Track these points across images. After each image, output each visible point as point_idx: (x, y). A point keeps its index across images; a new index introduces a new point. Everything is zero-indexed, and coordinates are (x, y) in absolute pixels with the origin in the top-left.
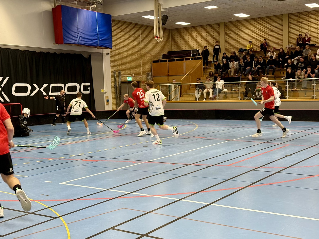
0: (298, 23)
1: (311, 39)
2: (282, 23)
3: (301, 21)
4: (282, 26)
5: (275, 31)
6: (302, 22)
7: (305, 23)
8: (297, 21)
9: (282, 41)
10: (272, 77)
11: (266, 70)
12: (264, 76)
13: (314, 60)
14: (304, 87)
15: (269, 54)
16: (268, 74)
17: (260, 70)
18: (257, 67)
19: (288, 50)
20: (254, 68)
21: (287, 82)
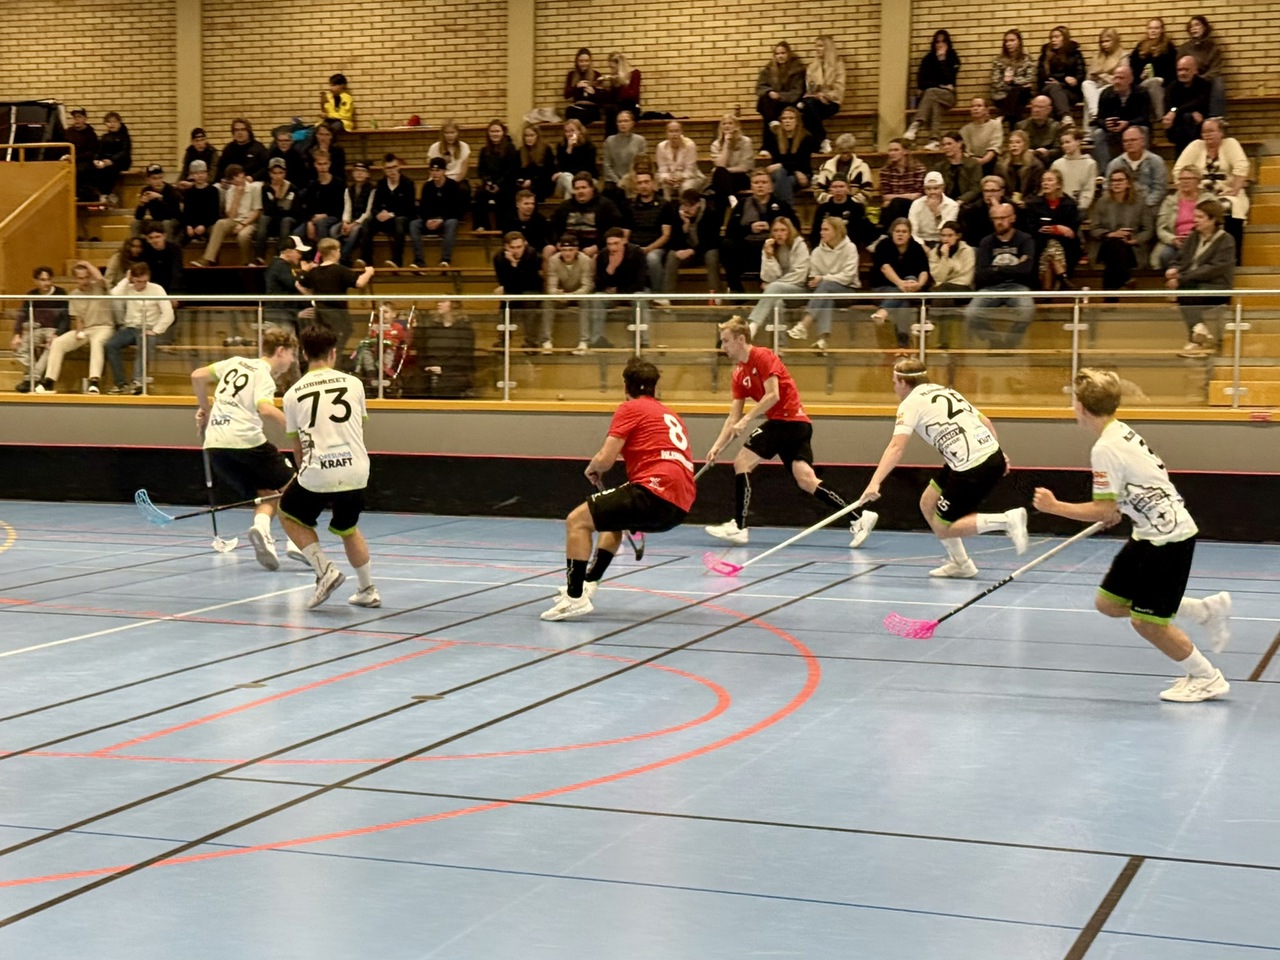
1: (643, 82)
4: (502, 6)
5: (466, 30)
9: (502, 86)
10: (443, 278)
11: (408, 239)
12: (396, 269)
13: (646, 201)
14: (595, 339)
15: (434, 150)
16: (419, 261)
17: (377, 239)
18: (360, 220)
19: (531, 140)
20: (345, 224)
21: (507, 310)
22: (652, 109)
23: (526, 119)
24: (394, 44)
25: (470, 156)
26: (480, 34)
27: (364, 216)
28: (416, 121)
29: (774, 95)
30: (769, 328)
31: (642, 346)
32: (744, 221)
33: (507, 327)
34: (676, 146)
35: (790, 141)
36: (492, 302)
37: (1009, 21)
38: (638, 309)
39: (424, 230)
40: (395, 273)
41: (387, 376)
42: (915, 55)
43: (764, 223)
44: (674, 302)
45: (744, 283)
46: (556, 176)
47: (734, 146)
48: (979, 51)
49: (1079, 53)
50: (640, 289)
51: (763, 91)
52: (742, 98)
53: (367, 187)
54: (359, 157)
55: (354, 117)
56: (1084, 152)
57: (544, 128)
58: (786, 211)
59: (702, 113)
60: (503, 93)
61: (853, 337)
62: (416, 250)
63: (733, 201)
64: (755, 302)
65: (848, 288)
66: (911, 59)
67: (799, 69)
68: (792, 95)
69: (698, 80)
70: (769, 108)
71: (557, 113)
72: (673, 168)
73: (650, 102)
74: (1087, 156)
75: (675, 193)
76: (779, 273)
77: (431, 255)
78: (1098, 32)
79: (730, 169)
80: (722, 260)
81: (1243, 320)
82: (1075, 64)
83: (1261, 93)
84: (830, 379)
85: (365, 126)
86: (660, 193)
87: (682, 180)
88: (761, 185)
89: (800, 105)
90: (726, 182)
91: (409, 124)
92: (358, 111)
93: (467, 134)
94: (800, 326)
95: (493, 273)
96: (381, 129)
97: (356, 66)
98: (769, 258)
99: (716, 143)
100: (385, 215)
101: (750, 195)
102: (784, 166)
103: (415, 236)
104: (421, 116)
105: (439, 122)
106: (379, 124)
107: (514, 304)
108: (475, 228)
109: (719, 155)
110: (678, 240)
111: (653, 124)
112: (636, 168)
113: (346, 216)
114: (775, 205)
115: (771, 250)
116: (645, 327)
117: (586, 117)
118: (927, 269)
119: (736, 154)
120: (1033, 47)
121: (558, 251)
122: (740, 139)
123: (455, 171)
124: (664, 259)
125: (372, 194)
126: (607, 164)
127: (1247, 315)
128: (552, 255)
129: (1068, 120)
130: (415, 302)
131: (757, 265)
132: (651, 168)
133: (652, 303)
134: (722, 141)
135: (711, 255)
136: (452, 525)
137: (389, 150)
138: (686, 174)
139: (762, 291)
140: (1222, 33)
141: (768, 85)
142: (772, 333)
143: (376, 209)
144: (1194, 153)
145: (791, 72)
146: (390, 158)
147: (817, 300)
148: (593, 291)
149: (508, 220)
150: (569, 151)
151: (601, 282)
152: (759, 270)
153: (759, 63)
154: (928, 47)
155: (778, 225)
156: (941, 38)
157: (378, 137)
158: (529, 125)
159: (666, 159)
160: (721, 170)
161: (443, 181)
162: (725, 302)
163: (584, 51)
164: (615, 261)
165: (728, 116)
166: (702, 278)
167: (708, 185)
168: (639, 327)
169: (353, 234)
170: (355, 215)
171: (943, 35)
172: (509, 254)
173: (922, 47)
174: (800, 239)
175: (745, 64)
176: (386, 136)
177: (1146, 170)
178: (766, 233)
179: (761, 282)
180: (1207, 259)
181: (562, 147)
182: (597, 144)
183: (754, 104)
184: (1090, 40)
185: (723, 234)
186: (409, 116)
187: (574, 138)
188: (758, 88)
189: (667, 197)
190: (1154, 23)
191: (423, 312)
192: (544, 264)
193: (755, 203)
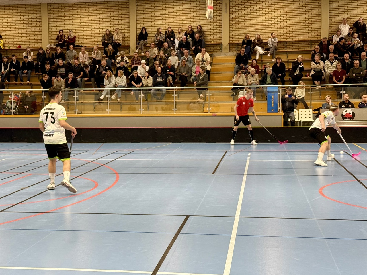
0: (60, 17)
1: (76, 38)
2: (40, 16)
3: (64, 14)
4: (40, 19)
5: (31, 25)
6: (65, 16)
7: (69, 17)
8: (58, 14)
9: (41, 39)
10: (28, 85)
11: (19, 75)
12: (16, 83)
13: (76, 66)
14: (66, 99)
15: (24, 54)
16: (22, 81)
17: (10, 75)
18: (6, 71)
19: (49, 52)
20: (2, 72)
21: (44, 93)
22: (78, 44)
23: (47, 46)
24: (13, 28)
25: (33, 55)
26: (35, 26)
27: (7, 70)
28: (20, 47)
29: (106, 41)
30: (106, 96)
31: (77, 101)
32: (100, 71)
33: (44, 97)
34: (84, 53)
35: (110, 52)
36: (40, 91)
37: (158, 25)
38: (75, 92)
39: (23, 73)
40: (16, 84)
41: (14, 109)
42: (137, 33)
43: (105, 72)
44: (84, 90)
45: (101, 86)
46: (55, 60)
47: (97, 53)
48: (152, 32)
49: (174, 33)
50: (76, 87)
51: (104, 41)
52: (98, 42)
53: (7, 63)
54: (6, 55)
55: (4, 45)
56: (175, 55)
57: (52, 49)
58: (110, 69)
59: (89, 46)
60: (41, 40)
61: (126, 98)
62: (21, 78)
63: (97, 66)
64: (103, 90)
65: (124, 87)
66: (137, 34)
67: (112, 35)
68: (110, 42)
69: (88, 38)
70: (105, 45)
71: (54, 45)
72: (83, 59)
73: (77, 43)
74: (176, 56)
75: (84, 64)
76: (109, 83)
77: (25, 79)
78: (178, 28)
79: (96, 59)
80: (95, 80)
81: (210, 93)
82: (173, 36)
83: (213, 42)
84: (121, 108)
85: (7, 48)
86: (80, 64)
87: (85, 61)
88: (104, 63)
89: (112, 44)
90: (95, 62)
91: (18, 47)
92: (5, 44)
93: (32, 50)
94: (114, 96)
95: (40, 84)
96: (11, 49)
97: (4, 33)
98: (106, 79)
99: (93, 53)
100: (13, 70)
101: (102, 65)
102: (109, 58)
103: (20, 75)
104: (21, 45)
105: (26, 47)
106: (10, 47)
107: (45, 91)
108: (35, 73)
109: (94, 56)
110: (85, 76)
111: (78, 48)
112: (74, 58)
113: (3, 70)
114: (107, 67)
115: (106, 78)
116: (77, 96)
117: (62, 46)
118: (142, 82)
119: (98, 55)
120: (163, 31)
121: (56, 78)
122: (98, 52)
123: (30, 59)
124: (81, 80)
125: (9, 64)
126: (67, 58)
127: (211, 92)
128: (54, 79)
129: (172, 48)
130: (21, 91)
131: (104, 82)
132: (78, 59)
133: (79, 91)
134: (94, 52)
135: (93, 79)
136: (32, 145)
137: (13, 54)
138: (86, 60)
139: (105, 88)
140: (204, 29)
141: (104, 39)
142: (107, 97)
143: (10, 68)
144: (199, 56)
145: (110, 36)
146: (14, 56)
147: (117, 90)
148: (65, 88)
149: (44, 71)
150: (58, 54)
151: (67, 86)
152: (104, 83)
153: (102, 34)
154: (141, 31)
155: (108, 72)
156: (144, 29)
157: (11, 50)
158: (48, 48)
159: (81, 56)
160: (94, 59)
161: (27, 62)
162: (96, 90)
163: (60, 30)
164: (70, 80)
165: (95, 46)
166: (91, 84)
167: (91, 62)
168: (76, 96)
169: (4, 74)
170: (5, 69)
171: (143, 28)
172: (44, 79)
173: (139, 31)
174: (113, 75)
175: (99, 34)
176: (12, 50)
177: (189, 59)
178: (105, 74)
179: (105, 85)
180: (202, 80)
181: (56, 54)
182: (65, 53)
183: (102, 44)
184: (176, 30)
185: (95, 74)
186: (18, 45)
187: (59, 51)
188: (102, 40)
189: (82, 65)
190: (190, 26)
191: (23, 93)
192: (53, 81)
193: (102, 67)
